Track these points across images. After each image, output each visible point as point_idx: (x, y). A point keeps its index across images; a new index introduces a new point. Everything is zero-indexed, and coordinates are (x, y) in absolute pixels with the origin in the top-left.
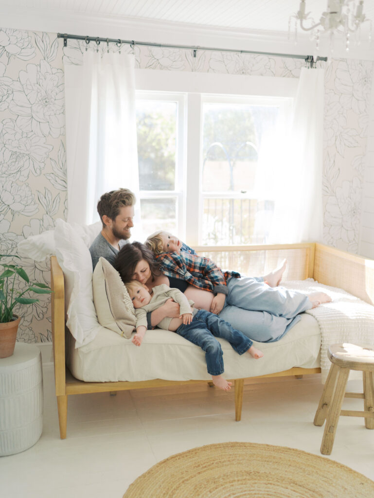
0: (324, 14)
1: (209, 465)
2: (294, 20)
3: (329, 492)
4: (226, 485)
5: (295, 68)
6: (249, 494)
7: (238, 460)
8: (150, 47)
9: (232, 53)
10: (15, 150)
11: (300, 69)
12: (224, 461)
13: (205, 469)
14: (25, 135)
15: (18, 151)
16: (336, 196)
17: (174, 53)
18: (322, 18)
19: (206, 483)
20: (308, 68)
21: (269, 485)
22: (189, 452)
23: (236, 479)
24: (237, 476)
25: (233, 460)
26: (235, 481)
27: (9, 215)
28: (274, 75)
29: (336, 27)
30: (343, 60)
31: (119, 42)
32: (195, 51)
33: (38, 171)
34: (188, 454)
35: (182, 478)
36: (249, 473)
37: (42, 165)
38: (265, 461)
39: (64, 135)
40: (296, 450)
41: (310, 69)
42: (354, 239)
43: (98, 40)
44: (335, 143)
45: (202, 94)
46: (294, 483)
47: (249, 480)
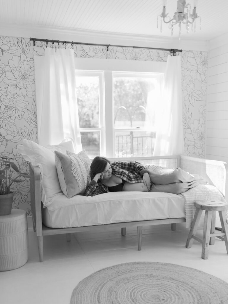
0: (175, 13)
1: (124, 272)
2: (160, 18)
3: (192, 283)
4: (134, 281)
5: (165, 56)
6: (146, 285)
7: (141, 270)
8: (82, 45)
9: (129, 48)
10: (7, 104)
11: (167, 57)
12: (133, 270)
13: (122, 274)
14: (13, 96)
15: (9, 105)
16: (191, 129)
17: (96, 48)
18: (174, 15)
19: (122, 280)
20: (172, 56)
21: (158, 280)
22: (113, 266)
23: (140, 278)
24: (141, 277)
25: (138, 270)
26: (139, 279)
27: (5, 142)
28: (153, 60)
29: (182, 20)
30: (191, 51)
31: (65, 42)
32: (107, 47)
33: (21, 117)
34: (112, 268)
35: (109, 278)
36: (147, 275)
37: (23, 113)
38: (156, 270)
39: (34, 95)
40: (174, 265)
41: (173, 56)
42: (202, 153)
43: (53, 42)
44: (189, 99)
45: (112, 71)
46: (172, 279)
47: (147, 278)
